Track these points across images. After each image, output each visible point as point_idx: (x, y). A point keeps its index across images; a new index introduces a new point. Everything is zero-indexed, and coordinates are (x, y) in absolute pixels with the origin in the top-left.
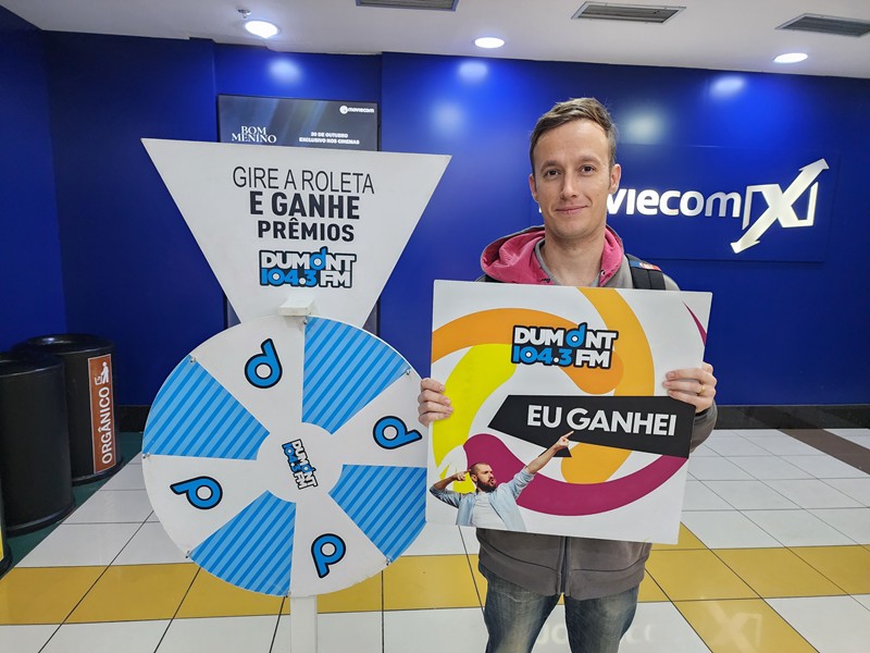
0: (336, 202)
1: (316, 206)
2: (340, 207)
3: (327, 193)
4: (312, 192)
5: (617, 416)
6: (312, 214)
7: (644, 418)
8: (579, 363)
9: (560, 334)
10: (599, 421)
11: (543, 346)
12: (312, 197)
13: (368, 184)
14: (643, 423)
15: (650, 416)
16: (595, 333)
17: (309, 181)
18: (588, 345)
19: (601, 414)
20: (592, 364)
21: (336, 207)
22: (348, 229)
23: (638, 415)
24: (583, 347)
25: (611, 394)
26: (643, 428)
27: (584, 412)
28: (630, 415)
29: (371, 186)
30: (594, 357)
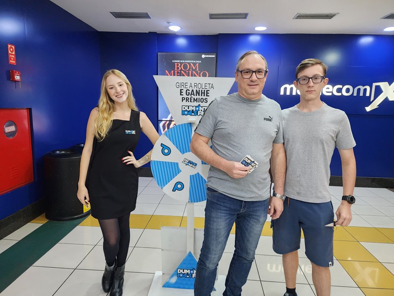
1: (198, 93)
3: (201, 90)
6: (196, 95)
12: (196, 90)
13: (212, 87)
17: (196, 86)
21: (203, 93)
22: (206, 99)
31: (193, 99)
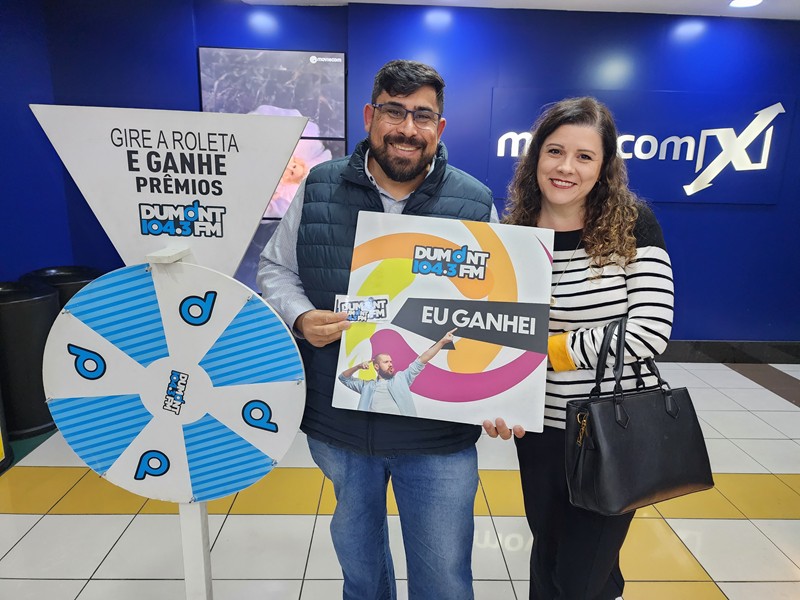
0: (205, 160)
1: (187, 164)
2: (208, 164)
3: (196, 152)
4: (183, 151)
5: (490, 316)
6: (184, 171)
7: (511, 319)
8: (461, 275)
9: (449, 252)
10: (476, 321)
11: (436, 261)
12: (182, 155)
13: (233, 143)
14: (511, 323)
15: (516, 318)
16: (473, 253)
17: (179, 141)
18: (468, 262)
19: (478, 315)
20: (471, 276)
21: (205, 164)
22: (217, 184)
23: (506, 317)
24: (465, 263)
25: (485, 299)
26: (510, 327)
27: (466, 313)
28: (500, 316)
29: (235, 145)
30: (473, 271)
31: (173, 183)
